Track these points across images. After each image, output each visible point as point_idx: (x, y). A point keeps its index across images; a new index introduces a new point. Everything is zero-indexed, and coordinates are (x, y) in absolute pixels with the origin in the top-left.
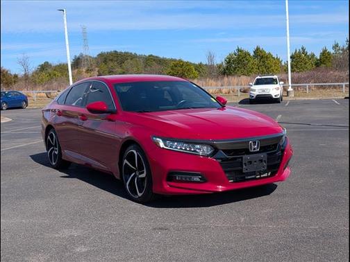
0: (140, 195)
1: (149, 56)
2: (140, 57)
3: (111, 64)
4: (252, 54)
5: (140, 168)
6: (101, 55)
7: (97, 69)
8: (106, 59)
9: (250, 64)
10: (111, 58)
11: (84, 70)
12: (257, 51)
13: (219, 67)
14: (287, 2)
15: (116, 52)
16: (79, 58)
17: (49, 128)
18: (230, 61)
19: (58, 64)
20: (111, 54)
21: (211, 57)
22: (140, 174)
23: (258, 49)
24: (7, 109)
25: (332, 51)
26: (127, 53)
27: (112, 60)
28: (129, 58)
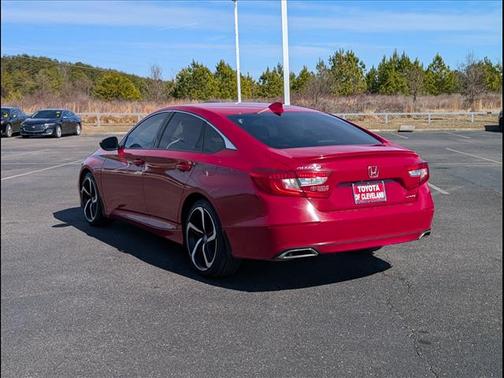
1: (77, 64)
2: (63, 65)
3: (18, 74)
4: (213, 71)
8: (10, 66)
9: (209, 84)
10: (18, 64)
12: (221, 67)
13: (170, 85)
15: (26, 56)
18: (182, 78)
20: (18, 59)
21: (156, 72)
23: (222, 64)
25: (316, 72)
26: (45, 58)
27: (19, 68)
28: (46, 65)
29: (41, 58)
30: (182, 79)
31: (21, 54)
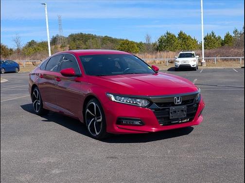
0: (97, 134)
1: (105, 37)
2: (99, 37)
3: (78, 42)
4: (177, 36)
5: (98, 115)
6: (71, 36)
7: (68, 45)
8: (74, 38)
9: (175, 43)
10: (78, 37)
11: (59, 46)
13: (154, 45)
14: (202, 1)
15: (82, 34)
16: (55, 38)
17: (34, 86)
19: (41, 42)
20: (78, 35)
21: (148, 38)
22: (98, 119)
23: (181, 33)
24: (5, 73)
25: (233, 35)
26: (90, 35)
27: (79, 39)
28: (91, 38)
29: (88, 34)
30: (161, 41)
31: (79, 33)
